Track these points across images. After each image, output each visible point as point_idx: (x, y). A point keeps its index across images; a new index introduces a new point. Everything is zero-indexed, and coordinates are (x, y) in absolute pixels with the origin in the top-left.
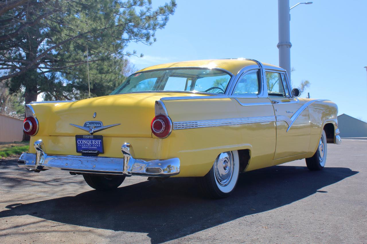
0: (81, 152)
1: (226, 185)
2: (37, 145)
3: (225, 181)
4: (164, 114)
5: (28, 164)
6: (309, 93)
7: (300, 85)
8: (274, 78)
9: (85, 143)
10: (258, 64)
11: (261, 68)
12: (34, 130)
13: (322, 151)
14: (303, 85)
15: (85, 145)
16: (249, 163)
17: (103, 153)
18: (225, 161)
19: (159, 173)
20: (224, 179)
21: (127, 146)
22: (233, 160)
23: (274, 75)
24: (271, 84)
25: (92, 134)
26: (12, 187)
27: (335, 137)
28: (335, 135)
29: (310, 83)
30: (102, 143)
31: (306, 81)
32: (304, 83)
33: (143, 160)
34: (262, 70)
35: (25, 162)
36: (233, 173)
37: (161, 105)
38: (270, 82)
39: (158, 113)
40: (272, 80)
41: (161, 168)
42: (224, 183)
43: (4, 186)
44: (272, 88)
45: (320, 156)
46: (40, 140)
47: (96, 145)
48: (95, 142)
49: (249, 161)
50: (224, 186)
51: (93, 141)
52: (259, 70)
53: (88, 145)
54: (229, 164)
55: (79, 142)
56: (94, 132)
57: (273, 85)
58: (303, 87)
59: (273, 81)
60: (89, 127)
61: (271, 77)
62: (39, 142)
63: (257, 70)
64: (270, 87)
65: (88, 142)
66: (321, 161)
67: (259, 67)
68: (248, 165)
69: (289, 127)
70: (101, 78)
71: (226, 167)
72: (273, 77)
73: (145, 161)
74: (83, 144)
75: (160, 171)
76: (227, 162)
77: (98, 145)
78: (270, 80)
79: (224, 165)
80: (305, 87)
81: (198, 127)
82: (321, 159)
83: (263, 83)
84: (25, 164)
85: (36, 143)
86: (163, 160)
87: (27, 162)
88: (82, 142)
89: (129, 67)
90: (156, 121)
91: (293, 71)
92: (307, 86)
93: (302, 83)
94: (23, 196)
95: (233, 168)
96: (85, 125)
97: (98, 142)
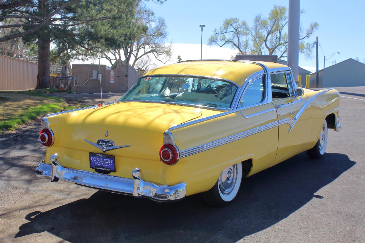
0: (95, 168)
1: (229, 194)
2: (53, 159)
3: (228, 190)
4: (172, 144)
5: (45, 174)
6: (317, 37)
7: (309, 27)
8: (284, 19)
9: (98, 160)
10: (264, 69)
11: (266, 73)
12: (50, 142)
13: (323, 140)
14: (312, 27)
15: (98, 162)
16: (251, 170)
17: (115, 171)
18: (229, 172)
19: (167, 199)
20: (227, 189)
21: (138, 171)
22: (237, 169)
23: (285, 16)
24: (281, 25)
25: (104, 152)
26: (30, 182)
27: (335, 125)
28: (336, 123)
29: (319, 25)
30: (114, 162)
31: (315, 23)
32: (314, 25)
33: (153, 184)
34: (267, 75)
35: (42, 173)
36: (236, 181)
37: (169, 135)
38: (280, 23)
39: (167, 142)
40: (282, 21)
41: (168, 195)
42: (227, 192)
43: (22, 180)
44: (282, 29)
45: (320, 145)
46: (56, 154)
47: (109, 164)
48: (108, 161)
49: (251, 168)
50: (227, 194)
51: (106, 160)
52: (265, 75)
53: (101, 162)
54: (232, 175)
55: (92, 159)
56: (106, 151)
57: (283, 26)
58: (312, 29)
59: (284, 22)
60: (101, 145)
61: (281, 18)
62: (55, 156)
63: (263, 76)
64: (280, 28)
65: (101, 160)
66: (321, 149)
67: (265, 72)
68: (250, 172)
69: (291, 128)
70: (113, 34)
71: (229, 177)
72: (284, 17)
73: (155, 185)
74: (96, 161)
75: (168, 197)
76: (231, 173)
77: (110, 163)
78: (280, 21)
79: (228, 176)
80: (314, 29)
81: (204, 150)
82: (321, 147)
83: (268, 88)
84: (42, 174)
85: (52, 157)
86: (171, 186)
87: (44, 172)
88: (95, 159)
89: (141, 7)
90: (165, 150)
91: (302, 12)
92: (316, 28)
93: (311, 25)
94: (41, 198)
95: (237, 176)
96: (98, 143)
97: (110, 161)
